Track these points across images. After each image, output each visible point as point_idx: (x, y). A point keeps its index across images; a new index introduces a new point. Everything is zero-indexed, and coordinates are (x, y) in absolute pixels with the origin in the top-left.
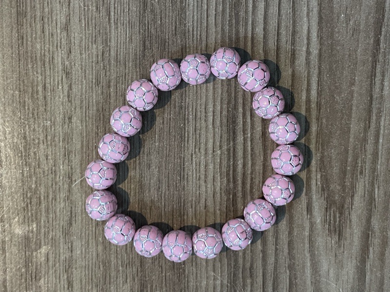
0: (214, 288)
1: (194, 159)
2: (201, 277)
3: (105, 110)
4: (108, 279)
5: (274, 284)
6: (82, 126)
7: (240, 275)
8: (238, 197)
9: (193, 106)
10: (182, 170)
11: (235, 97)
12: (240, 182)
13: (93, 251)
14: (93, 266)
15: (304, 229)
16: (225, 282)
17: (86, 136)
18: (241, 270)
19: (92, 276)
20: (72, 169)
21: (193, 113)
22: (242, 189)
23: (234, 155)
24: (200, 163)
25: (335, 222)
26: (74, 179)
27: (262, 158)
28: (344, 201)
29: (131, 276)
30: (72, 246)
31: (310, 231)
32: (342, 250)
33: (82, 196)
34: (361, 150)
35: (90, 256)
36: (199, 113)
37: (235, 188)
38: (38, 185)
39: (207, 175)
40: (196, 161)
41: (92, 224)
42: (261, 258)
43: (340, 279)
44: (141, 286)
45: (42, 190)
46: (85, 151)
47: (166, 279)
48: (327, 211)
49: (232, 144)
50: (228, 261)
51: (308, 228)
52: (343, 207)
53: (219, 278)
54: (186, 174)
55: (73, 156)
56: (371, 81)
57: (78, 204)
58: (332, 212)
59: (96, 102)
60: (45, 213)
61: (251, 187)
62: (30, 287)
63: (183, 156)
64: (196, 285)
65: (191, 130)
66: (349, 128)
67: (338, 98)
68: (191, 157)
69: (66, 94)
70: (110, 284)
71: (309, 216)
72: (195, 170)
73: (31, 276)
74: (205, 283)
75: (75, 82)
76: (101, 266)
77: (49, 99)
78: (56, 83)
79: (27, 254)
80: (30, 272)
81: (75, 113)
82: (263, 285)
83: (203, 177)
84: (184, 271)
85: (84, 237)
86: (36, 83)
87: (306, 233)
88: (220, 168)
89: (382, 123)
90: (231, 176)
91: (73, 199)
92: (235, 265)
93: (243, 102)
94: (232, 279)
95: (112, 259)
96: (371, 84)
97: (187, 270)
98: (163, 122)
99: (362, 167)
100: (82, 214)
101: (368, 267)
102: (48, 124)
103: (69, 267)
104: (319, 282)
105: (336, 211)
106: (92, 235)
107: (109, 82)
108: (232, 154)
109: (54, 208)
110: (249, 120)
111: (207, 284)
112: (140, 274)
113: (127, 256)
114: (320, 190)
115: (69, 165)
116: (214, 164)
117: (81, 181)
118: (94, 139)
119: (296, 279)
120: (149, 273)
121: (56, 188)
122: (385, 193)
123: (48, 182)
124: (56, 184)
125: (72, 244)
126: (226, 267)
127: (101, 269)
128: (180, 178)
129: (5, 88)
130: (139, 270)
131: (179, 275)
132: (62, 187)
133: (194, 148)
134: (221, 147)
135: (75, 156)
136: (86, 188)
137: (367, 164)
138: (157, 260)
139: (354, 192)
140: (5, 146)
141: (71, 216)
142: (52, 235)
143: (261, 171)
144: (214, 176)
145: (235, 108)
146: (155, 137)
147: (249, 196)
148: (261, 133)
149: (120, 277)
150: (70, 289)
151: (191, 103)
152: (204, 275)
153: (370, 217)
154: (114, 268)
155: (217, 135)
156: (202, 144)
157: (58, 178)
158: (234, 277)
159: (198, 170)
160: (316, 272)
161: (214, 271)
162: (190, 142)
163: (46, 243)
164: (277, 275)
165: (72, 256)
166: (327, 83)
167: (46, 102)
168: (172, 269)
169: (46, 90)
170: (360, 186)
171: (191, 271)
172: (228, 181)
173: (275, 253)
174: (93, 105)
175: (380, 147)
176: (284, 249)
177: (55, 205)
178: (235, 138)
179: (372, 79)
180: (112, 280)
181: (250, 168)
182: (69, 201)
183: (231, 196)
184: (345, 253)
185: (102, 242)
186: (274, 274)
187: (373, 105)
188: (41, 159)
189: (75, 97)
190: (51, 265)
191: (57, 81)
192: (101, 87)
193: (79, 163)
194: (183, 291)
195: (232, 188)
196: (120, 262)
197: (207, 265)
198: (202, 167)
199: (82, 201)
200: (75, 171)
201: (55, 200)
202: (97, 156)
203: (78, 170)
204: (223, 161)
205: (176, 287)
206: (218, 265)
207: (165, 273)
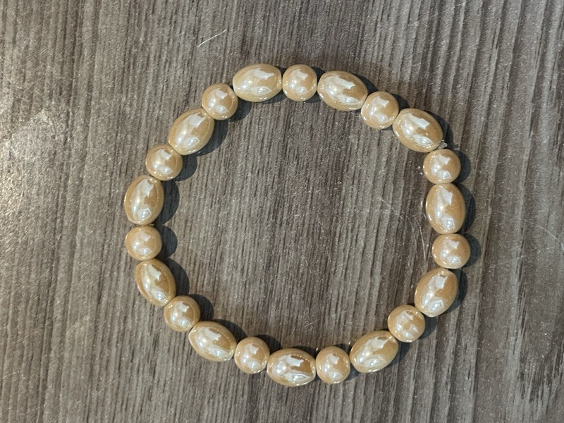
0: (380, 220)
1: (378, 30)
2: (363, 201)
4: (230, 188)
8: (434, 93)
10: (359, 44)
12: (440, 71)
14: (211, 167)
15: (522, 152)
16: (397, 213)
19: (207, 180)
20: (200, 21)
22: (442, 83)
23: (438, 31)
24: (386, 37)
26: (201, 37)
27: (478, 39)
29: (263, 187)
31: (530, 154)
33: (209, 63)
37: (431, 79)
38: (149, 40)
39: (394, 55)
40: (381, 33)
44: (275, 204)
45: (153, 47)
47: (312, 198)
48: (559, 129)
49: (436, 14)
50: (405, 184)
51: (529, 150)
53: (389, 206)
54: (363, 50)
55: (205, 3)
57: (202, 74)
60: (152, 81)
61: (454, 80)
62: (117, 185)
63: (363, 22)
64: (355, 212)
68: (374, 27)
70: (231, 196)
71: (532, 133)
72: (377, 47)
73: (121, 170)
74: (368, 211)
76: (222, 168)
79: (118, 137)
80: (119, 163)
83: (387, 57)
84: (340, 189)
87: (524, 157)
88: (415, 47)
90: (429, 61)
91: (196, 66)
92: (414, 191)
94: (408, 211)
95: (240, 160)
97: (344, 188)
104: (533, 229)
108: (434, 29)
109: (167, 75)
111: (370, 213)
112: (276, 187)
113: (261, 158)
114: (554, 96)
115: (196, 16)
116: (407, 40)
117: (211, 41)
119: (499, 221)
120: (290, 187)
121: (173, 46)
123: (162, 37)
124: (174, 41)
126: (402, 192)
127: (222, 171)
128: (355, 54)
130: (276, 180)
131: (332, 196)
132: (182, 46)
133: (381, 13)
134: (420, 17)
135: (208, 3)
136: (216, 52)
138: (304, 169)
141: (190, 91)
142: (159, 114)
143: (473, 60)
144: (403, 59)
147: (450, 93)
148: (482, 3)
149: (247, 186)
152: (368, 200)
154: (241, 173)
156: (394, 9)
157: (178, 33)
158: (410, 207)
159: (382, 47)
160: (530, 215)
161: (383, 196)
162: (377, 4)
164: (473, 212)
168: (323, 185)
171: (350, 191)
172: (424, 67)
173: (476, 180)
176: (490, 177)
177: (168, 71)
178: (442, 5)
180: (235, 190)
181: (457, 53)
182: (190, 68)
183: (424, 90)
193: (211, 15)
194: (335, 218)
195: (427, 78)
196: (250, 166)
197: (374, 187)
198: (389, 42)
199: (208, 70)
200: (204, 26)
201: (170, 63)
202: (238, 8)
203: (209, 26)
204: (420, 38)
205: (326, 211)
206: (391, 187)
207: (313, 190)
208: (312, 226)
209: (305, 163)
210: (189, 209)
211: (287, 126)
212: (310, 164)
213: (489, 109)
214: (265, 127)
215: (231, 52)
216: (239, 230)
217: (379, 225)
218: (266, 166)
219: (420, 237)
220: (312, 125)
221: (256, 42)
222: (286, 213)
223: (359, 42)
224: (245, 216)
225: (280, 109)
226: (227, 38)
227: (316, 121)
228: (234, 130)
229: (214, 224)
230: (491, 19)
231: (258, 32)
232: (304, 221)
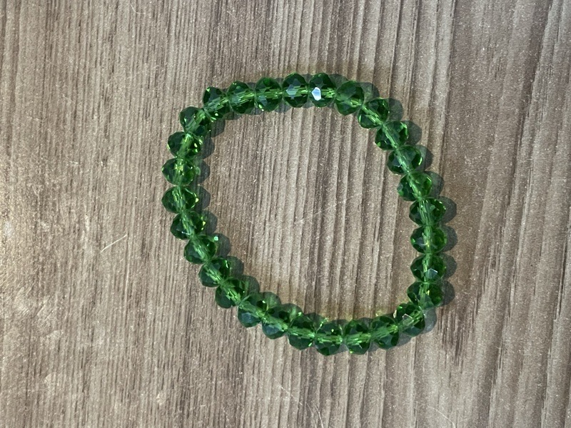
0: (281, 407)
1: (267, 229)
2: (264, 390)
3: (153, 152)
4: (138, 382)
5: (362, 408)
6: (120, 172)
7: (318, 393)
8: (323, 284)
9: (271, 156)
10: (250, 243)
11: (330, 148)
12: (327, 264)
13: (120, 343)
14: (119, 364)
16: (296, 400)
17: (125, 186)
18: (319, 385)
19: (117, 376)
20: (102, 228)
21: (270, 166)
22: (330, 275)
23: (322, 227)
24: (275, 234)
25: (453, 329)
26: (103, 243)
27: (360, 234)
28: (468, 302)
29: (170, 380)
30: (93, 334)
32: (459, 370)
33: (112, 267)
34: (496, 234)
35: (117, 349)
36: (279, 167)
37: (320, 272)
38: (55, 247)
39: (284, 251)
40: (270, 231)
41: (123, 305)
42: (348, 371)
43: (453, 408)
44: (182, 396)
45: (59, 254)
46: (121, 205)
47: (216, 389)
48: (442, 314)
49: (320, 212)
50: (302, 372)
52: (465, 310)
53: (289, 393)
54: (254, 248)
55: (106, 211)
56: (516, 142)
57: (106, 277)
58: (449, 315)
59: (142, 140)
60: (60, 286)
61: (341, 272)
62: (33, 385)
63: (252, 222)
64: (257, 400)
65: (267, 189)
66: (481, 203)
67: (468, 160)
68: (263, 226)
69: (103, 127)
70: (139, 389)
72: (267, 244)
73: (35, 370)
74: (269, 399)
75: (116, 111)
76: (130, 364)
77: (79, 131)
78: (91, 111)
79: (32, 340)
80: (34, 364)
81: (112, 153)
82: (348, 409)
83: (277, 253)
84: (242, 379)
85: (110, 322)
86: (63, 109)
87: (412, 342)
88: (302, 243)
89: (527, 200)
90: (316, 255)
91: (100, 269)
92: (311, 378)
93: (340, 156)
94: (306, 397)
95: (146, 356)
96: (516, 145)
97: (245, 378)
98: (230, 175)
99: (494, 257)
100: (110, 291)
101: (494, 395)
102: (75, 166)
103: (87, 361)
104: (425, 411)
105: (455, 315)
106: (122, 320)
107: (161, 115)
108: (319, 226)
109: (73, 280)
110: (345, 181)
111: (271, 400)
112: (181, 380)
113: (166, 353)
115: (98, 223)
116: (294, 237)
117: (113, 246)
118: (135, 190)
119: (393, 403)
120: (194, 379)
121: (78, 253)
122: (524, 296)
123: (68, 244)
124: (79, 247)
125: (93, 330)
126: (300, 379)
127: (130, 367)
128: (247, 252)
129: (22, 112)
130: (181, 373)
131: (235, 386)
132: (86, 252)
133: (268, 212)
134: (305, 215)
135: (108, 210)
136: (118, 255)
137: (503, 254)
138: (207, 362)
139: (481, 291)
140: (16, 190)
141: (96, 292)
142: (68, 316)
143: (357, 252)
144: (292, 254)
145: (328, 164)
146: (217, 194)
147: (338, 285)
148: (361, 200)
149: (154, 381)
150: (85, 391)
151: (269, 152)
152: (268, 389)
153: (502, 327)
154: (148, 368)
155: (300, 198)
156: (280, 209)
157: (82, 240)
158: (308, 394)
159: (272, 243)
160: (421, 396)
161: (282, 384)
162: (264, 205)
163: (59, 326)
164: (367, 396)
165: (92, 347)
166: (455, 139)
167: (75, 135)
168: (226, 376)
169: (77, 119)
170: (491, 283)
171: (251, 380)
172: (312, 261)
173: (368, 365)
174: (137, 144)
175: (522, 233)
176: (381, 362)
177: (75, 275)
178: (325, 203)
179: (517, 138)
180: (143, 384)
181: (342, 247)
182: (94, 272)
183: (314, 283)
184: (464, 373)
185: (133, 330)
186: (364, 395)
187: (517, 174)
188: (61, 212)
189: (114, 132)
190: (63, 358)
191: (92, 108)
192: (150, 121)
193: (112, 222)
194: (238, 407)
195: (315, 271)
196: (155, 361)
197: (274, 375)
198: (278, 240)
199: (111, 273)
200: (106, 232)
201: (76, 269)
202: (136, 214)
203: (110, 231)
204: (306, 235)
205: (229, 400)
206: (289, 375)
207: (216, 381)
208: (217, 415)
209: (208, 356)
210: (101, 404)
211: (189, 321)
212: (212, 356)
213: (375, 298)
214: (168, 323)
215: (132, 255)
216: (149, 422)
217: (280, 411)
218: (171, 360)
219: (319, 422)
220: (211, 320)
221: (155, 244)
222: (192, 404)
223: (250, 240)
224: (154, 409)
225: (181, 306)
226: (127, 242)
227: (216, 316)
228: (139, 328)
229: (125, 417)
230: (371, 215)
231: (156, 235)
232: (209, 411)
